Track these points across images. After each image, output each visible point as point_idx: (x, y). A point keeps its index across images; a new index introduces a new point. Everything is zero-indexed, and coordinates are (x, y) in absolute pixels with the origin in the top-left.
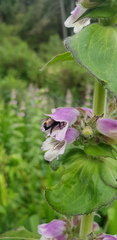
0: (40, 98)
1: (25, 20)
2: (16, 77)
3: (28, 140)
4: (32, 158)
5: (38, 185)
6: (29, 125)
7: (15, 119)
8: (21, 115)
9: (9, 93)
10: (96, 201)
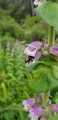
0: (22, 46)
1: (13, 7)
2: (9, 36)
3: (16, 67)
4: (18, 75)
5: (21, 89)
6: (16, 60)
7: (9, 57)
8: (12, 55)
9: (6, 44)
10: (50, 86)
